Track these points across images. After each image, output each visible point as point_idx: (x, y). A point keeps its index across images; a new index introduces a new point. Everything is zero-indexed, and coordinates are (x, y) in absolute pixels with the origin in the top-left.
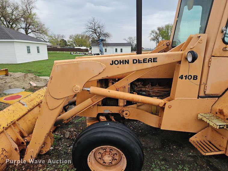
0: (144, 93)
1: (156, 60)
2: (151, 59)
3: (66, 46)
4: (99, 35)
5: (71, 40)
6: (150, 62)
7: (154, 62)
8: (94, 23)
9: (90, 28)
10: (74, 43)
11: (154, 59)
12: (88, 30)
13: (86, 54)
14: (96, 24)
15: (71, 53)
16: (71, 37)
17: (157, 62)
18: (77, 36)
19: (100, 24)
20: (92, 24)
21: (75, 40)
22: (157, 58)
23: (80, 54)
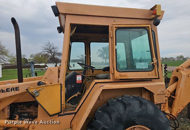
0: (26, 115)
1: (18, 89)
2: (14, 88)
3: (26, 63)
4: (54, 54)
5: (32, 58)
6: (13, 90)
7: (16, 90)
8: (49, 45)
9: (46, 49)
10: (35, 61)
11: (16, 88)
12: (44, 51)
13: (43, 70)
14: (51, 46)
15: (29, 70)
16: (31, 56)
17: (19, 90)
18: (37, 55)
19: (54, 46)
20: (48, 46)
21: (35, 58)
22: (18, 87)
23: (37, 70)
